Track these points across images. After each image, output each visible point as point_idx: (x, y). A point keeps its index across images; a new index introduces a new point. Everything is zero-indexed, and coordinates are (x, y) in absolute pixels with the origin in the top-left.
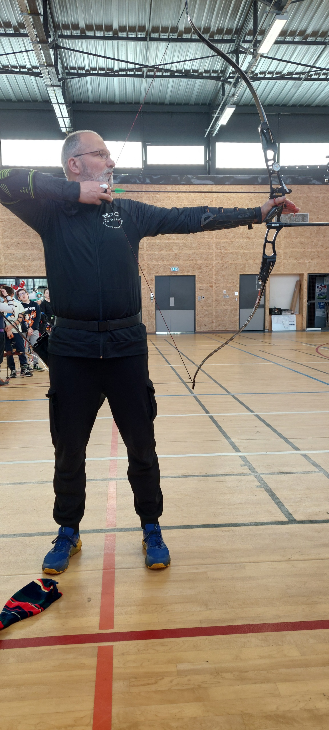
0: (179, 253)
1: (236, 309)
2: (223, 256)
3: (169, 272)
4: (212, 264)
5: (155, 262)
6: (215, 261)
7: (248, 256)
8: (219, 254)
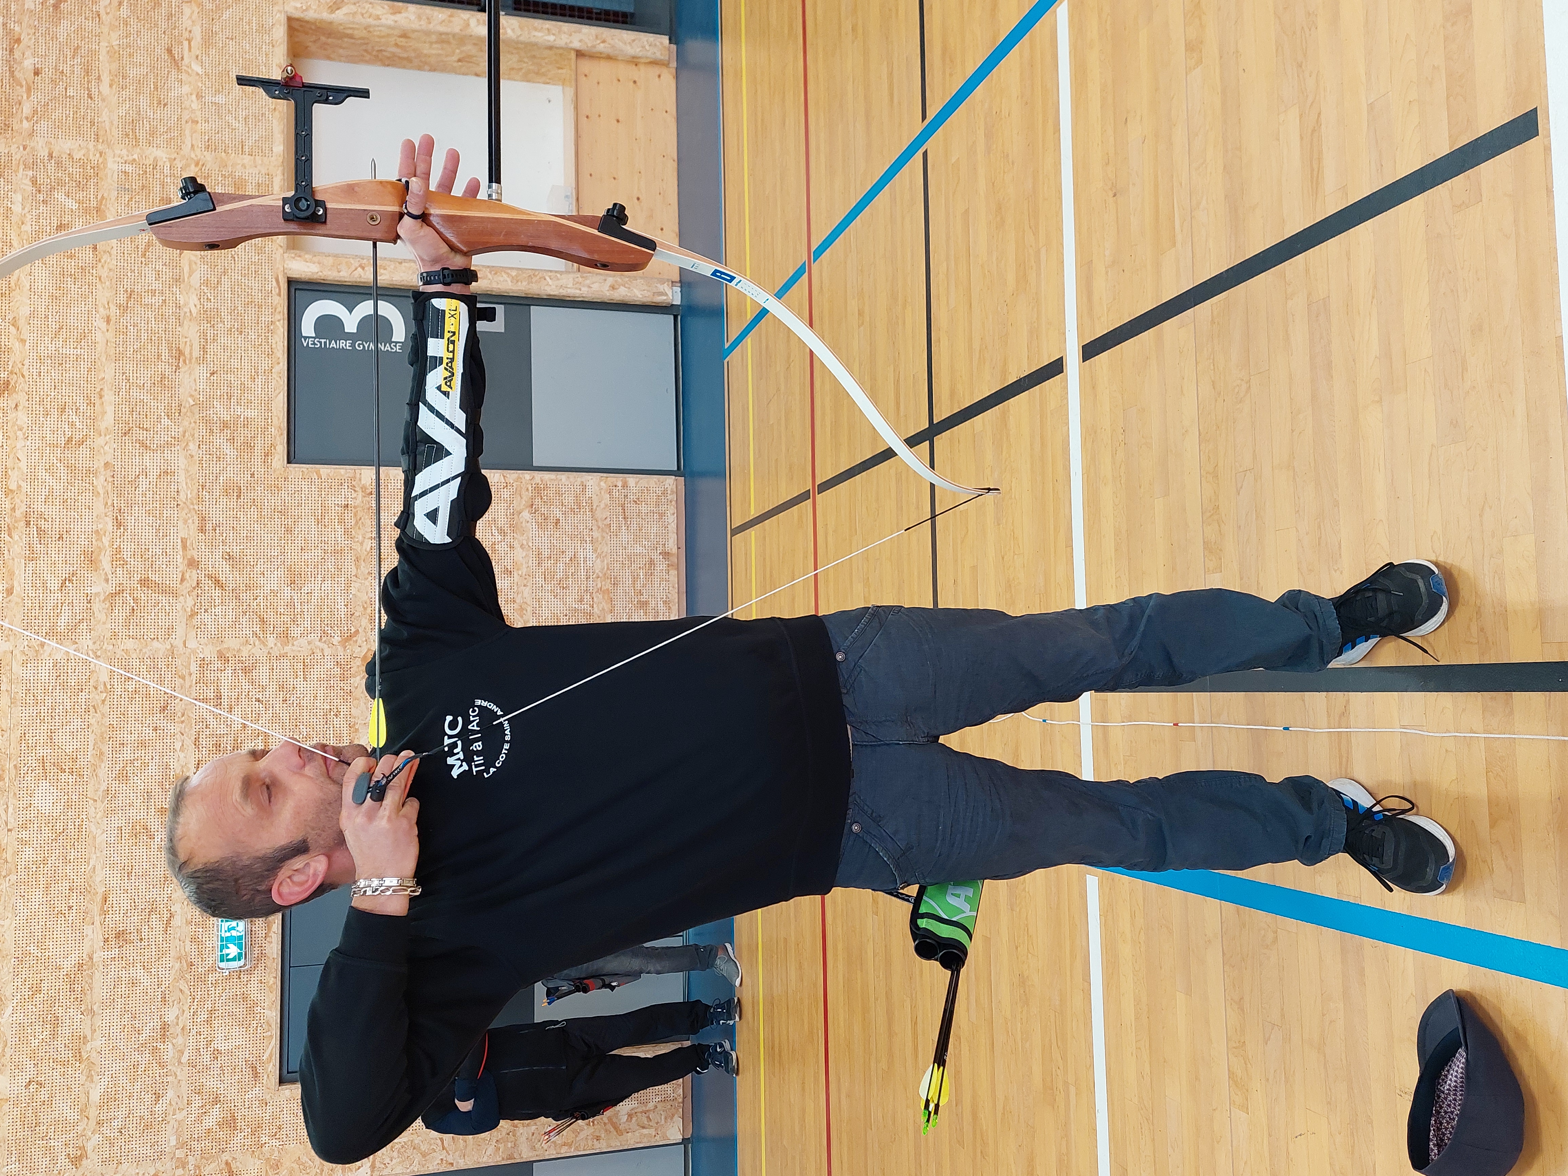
0: (104, 913)
1: (538, 489)
2: (145, 582)
3: (255, 978)
4: (203, 664)
5: (170, 1094)
6: (178, 643)
7: (146, 398)
8: (120, 614)
